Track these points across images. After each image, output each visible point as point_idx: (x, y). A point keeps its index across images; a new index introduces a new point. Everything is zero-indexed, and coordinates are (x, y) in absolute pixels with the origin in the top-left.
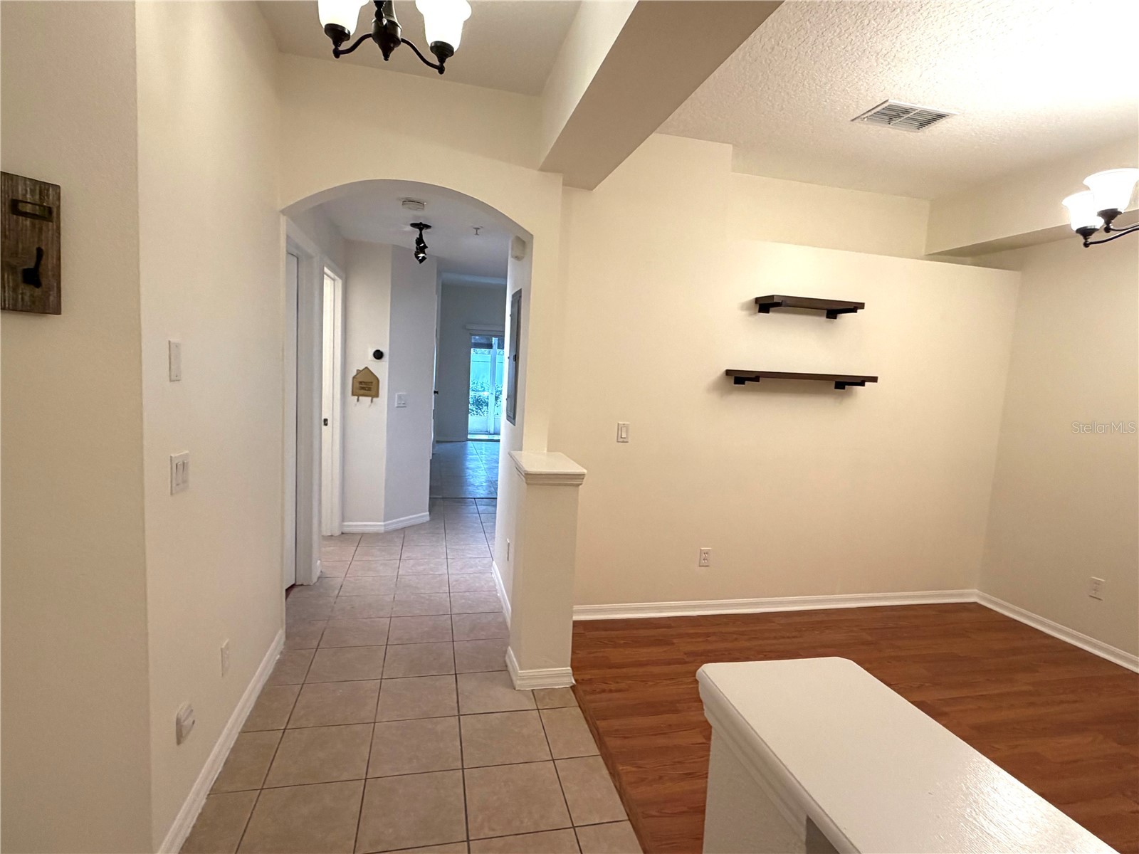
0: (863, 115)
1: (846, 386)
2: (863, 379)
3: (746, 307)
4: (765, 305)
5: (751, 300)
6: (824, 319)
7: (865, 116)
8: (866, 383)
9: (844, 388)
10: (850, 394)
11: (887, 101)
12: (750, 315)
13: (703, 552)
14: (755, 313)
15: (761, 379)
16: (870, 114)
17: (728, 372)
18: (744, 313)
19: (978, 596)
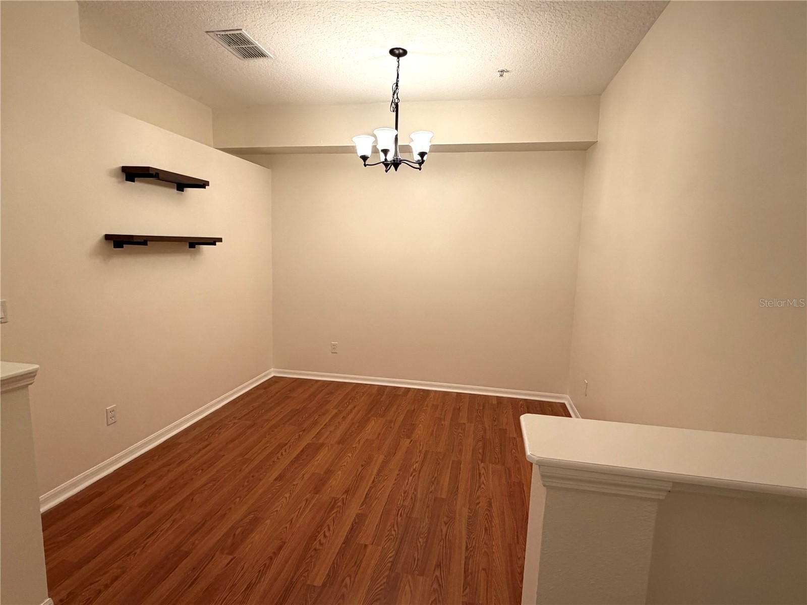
0: (218, 31)
1: (196, 246)
2: (214, 240)
3: (113, 173)
4: (132, 174)
5: (118, 168)
6: (175, 191)
7: (219, 33)
8: (217, 243)
9: (195, 247)
10: (199, 252)
11: (241, 30)
12: (119, 182)
13: (109, 411)
14: (123, 181)
15: (148, 242)
16: (223, 33)
17: (108, 237)
18: (114, 180)
19: (275, 372)
